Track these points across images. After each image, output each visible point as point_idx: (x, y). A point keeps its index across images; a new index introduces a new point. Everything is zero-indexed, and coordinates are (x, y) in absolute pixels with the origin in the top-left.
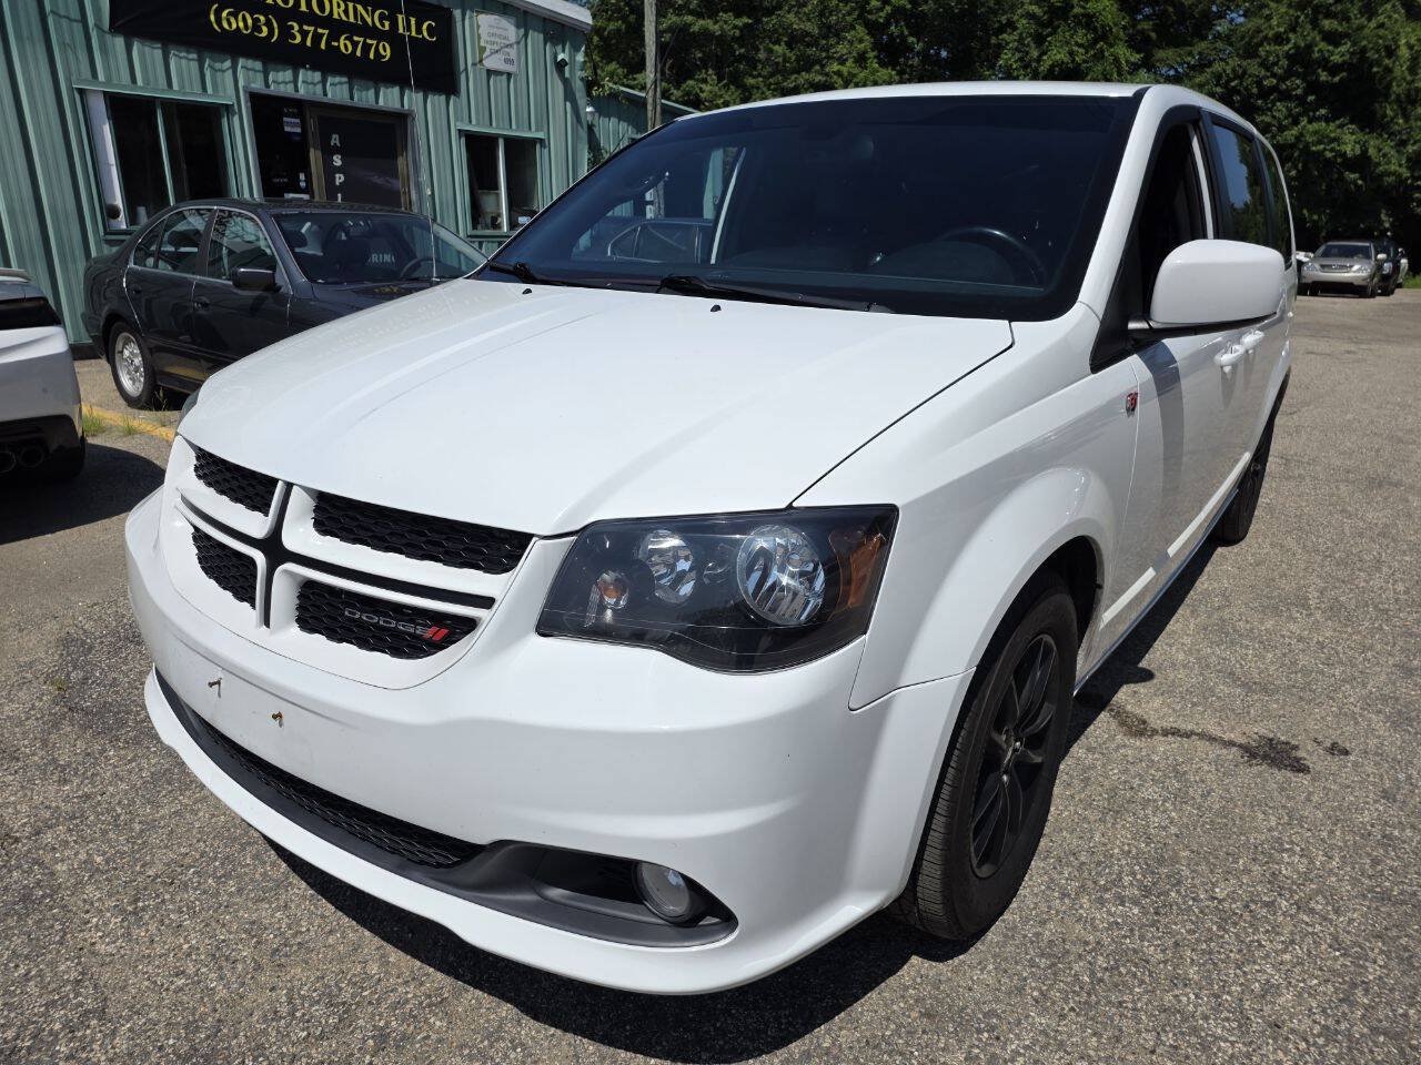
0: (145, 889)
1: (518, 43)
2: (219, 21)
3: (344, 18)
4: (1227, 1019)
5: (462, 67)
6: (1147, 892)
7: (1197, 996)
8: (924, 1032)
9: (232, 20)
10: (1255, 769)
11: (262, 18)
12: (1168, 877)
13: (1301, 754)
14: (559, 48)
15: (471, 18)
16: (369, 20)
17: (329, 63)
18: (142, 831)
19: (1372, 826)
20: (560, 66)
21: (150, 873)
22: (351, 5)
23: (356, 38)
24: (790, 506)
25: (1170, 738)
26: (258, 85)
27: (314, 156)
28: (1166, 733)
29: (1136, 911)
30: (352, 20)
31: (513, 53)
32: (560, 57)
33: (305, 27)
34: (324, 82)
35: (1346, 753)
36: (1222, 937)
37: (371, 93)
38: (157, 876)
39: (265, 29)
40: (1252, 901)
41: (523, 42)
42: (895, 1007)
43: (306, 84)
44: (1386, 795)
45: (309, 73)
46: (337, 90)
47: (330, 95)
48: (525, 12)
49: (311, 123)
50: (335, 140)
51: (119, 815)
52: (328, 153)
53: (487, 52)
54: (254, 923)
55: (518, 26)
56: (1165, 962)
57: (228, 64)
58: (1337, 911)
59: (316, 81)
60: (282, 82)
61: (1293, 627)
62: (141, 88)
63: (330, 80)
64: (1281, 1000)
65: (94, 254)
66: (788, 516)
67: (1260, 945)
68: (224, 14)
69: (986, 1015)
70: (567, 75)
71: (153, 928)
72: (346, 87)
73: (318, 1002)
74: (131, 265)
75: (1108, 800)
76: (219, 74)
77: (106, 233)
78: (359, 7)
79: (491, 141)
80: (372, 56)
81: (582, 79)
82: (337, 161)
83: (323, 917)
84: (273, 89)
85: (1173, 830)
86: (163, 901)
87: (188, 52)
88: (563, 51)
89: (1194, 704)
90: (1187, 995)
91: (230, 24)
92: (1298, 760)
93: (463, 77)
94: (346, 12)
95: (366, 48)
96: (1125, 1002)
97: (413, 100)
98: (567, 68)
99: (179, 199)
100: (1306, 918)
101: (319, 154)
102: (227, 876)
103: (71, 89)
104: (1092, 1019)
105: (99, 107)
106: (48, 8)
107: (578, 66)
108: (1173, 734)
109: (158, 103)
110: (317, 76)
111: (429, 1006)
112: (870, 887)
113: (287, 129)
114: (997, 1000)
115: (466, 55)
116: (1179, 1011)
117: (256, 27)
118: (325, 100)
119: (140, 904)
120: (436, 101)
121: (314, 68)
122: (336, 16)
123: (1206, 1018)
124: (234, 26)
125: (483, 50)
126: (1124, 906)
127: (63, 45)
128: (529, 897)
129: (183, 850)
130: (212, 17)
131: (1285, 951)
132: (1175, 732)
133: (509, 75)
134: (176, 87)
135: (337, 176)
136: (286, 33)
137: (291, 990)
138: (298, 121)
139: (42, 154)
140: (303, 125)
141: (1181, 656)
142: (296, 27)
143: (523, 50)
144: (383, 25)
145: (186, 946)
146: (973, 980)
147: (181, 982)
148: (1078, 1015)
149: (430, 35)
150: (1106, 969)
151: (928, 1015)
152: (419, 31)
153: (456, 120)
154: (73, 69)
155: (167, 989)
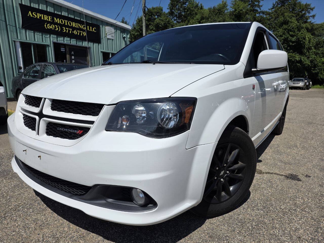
0: (8, 211)
1: (115, 33)
2: (47, 26)
3: (75, 27)
4: (287, 236)
5: (102, 38)
6: (264, 208)
7: (279, 231)
8: (209, 241)
9: (50, 26)
10: (288, 181)
11: (57, 26)
12: (269, 204)
13: (299, 177)
14: (124, 34)
15: (104, 27)
16: (81, 27)
17: (72, 36)
18: (9, 198)
19: (318, 192)
20: (124, 38)
21: (10, 208)
22: (77, 24)
23: (78, 31)
24: (170, 97)
25: (267, 174)
26: (55, 41)
27: (68, 56)
28: (266, 173)
29: (262, 212)
30: (77, 27)
31: (113, 35)
32: (124, 36)
33: (66, 28)
34: (70, 40)
35: (310, 177)
36: (284, 217)
37: (81, 43)
38: (12, 208)
39: (57, 29)
40: (291, 209)
41: (116, 33)
42: (202, 235)
43: (66, 41)
44: (320, 185)
45: (67, 38)
46: (73, 42)
47: (72, 43)
48: (116, 26)
49: (67, 50)
50: (73, 53)
51: (4, 195)
52: (71, 55)
53: (108, 35)
54: (36, 219)
55: (115, 29)
56: (270, 223)
57: (48, 36)
58: (312, 211)
59: (69, 40)
60: (61, 40)
61: (295, 151)
62: (28, 41)
63: (72, 40)
64: (300, 232)
65: (15, 76)
67: (293, 219)
68: (48, 25)
69: (225, 237)
70: (126, 40)
71: (9, 221)
72: (75, 41)
73: (50, 237)
74: (23, 77)
75: (253, 187)
76: (46, 38)
77: (18, 73)
78: (79, 24)
79: (108, 54)
80: (81, 35)
81: (129, 41)
82: (73, 57)
83: (54, 217)
84: (59, 42)
85: (270, 194)
86: (12, 214)
87: (39, 33)
88: (125, 35)
89: (273, 167)
90: (276, 231)
91: (49, 27)
92: (298, 178)
93: (102, 40)
94: (76, 25)
95: (80, 33)
96: (260, 233)
97: (90, 45)
98: (125, 38)
99: (35, 62)
100: (304, 213)
101: (69, 56)
102: (30, 208)
103: (12, 41)
104: (253, 237)
105: (18, 45)
106: (8, 24)
107: (128, 38)
108: (268, 173)
109: (32, 44)
110: (69, 39)
111: (80, 238)
113: (62, 50)
114: (228, 233)
115: (103, 35)
116: (274, 235)
117: (55, 28)
118: (71, 44)
119: (6, 215)
120: (96, 45)
121: (68, 37)
122: (73, 26)
123: (281, 236)
124: (50, 28)
125: (106, 34)
126: (259, 211)
127: (11, 31)
129: (19, 202)
130: (45, 26)
131: (300, 220)
132: (269, 173)
133: (112, 40)
134: (36, 40)
135: (73, 61)
136: (62, 29)
137: (44, 235)
138: (64, 49)
139: (5, 55)
140: (65, 50)
141: (269, 157)
142: (64, 28)
143: (116, 34)
144: (84, 28)
145: (17, 225)
146: (222, 228)
147: (14, 233)
148: (249, 236)
149: (95, 30)
150: (255, 225)
151: (211, 237)
152: (92, 30)
153: (100, 49)
154: (13, 36)
155: (10, 235)
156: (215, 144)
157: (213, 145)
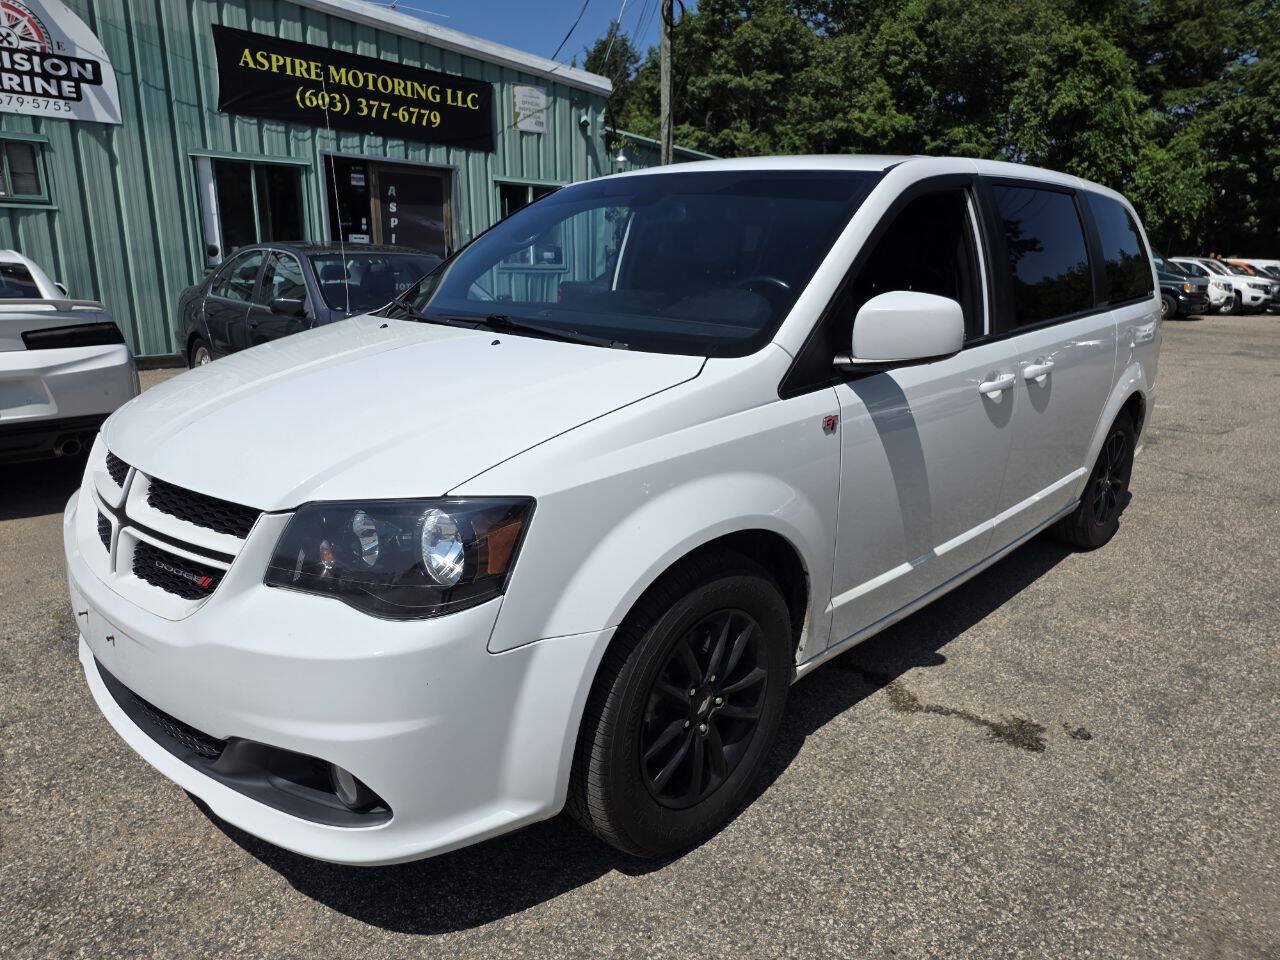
0: (62, 771)
1: (548, 108)
2: (303, 99)
3: (403, 94)
4: (852, 942)
5: (499, 129)
6: (838, 836)
7: (835, 922)
8: (592, 927)
9: (314, 99)
10: (993, 746)
11: (337, 97)
12: (864, 826)
13: (1045, 736)
14: (583, 111)
15: (508, 90)
16: (423, 95)
17: (388, 129)
18: (76, 729)
19: (1076, 800)
20: (583, 126)
21: (70, 760)
22: (409, 83)
23: (412, 109)
24: (445, 495)
25: (931, 714)
26: (331, 149)
27: (375, 205)
28: (929, 709)
29: (820, 851)
30: (409, 95)
31: (543, 117)
32: (583, 119)
33: (372, 102)
34: (384, 145)
35: (1088, 737)
36: (885, 878)
37: (423, 152)
38: (73, 763)
39: (339, 105)
40: (929, 853)
41: (552, 109)
42: (578, 906)
43: (369, 147)
44: (1106, 777)
45: (373, 138)
46: (394, 151)
47: (389, 155)
48: (554, 83)
49: (373, 179)
50: (392, 191)
51: (65, 718)
52: (385, 200)
53: (521, 116)
54: (126, 802)
55: (548, 95)
56: (823, 893)
57: (308, 134)
58: (1000, 868)
59: (378, 144)
60: (352, 146)
61: (1103, 627)
62: (240, 154)
63: (390, 143)
64: (907, 933)
65: (196, 283)
66: (443, 502)
67: (915, 888)
68: (308, 94)
69: (649, 919)
70: (589, 133)
71: (55, 800)
72: (402, 148)
73: (147, 862)
74: (210, 294)
75: (845, 761)
76: (301, 142)
77: (206, 268)
78: (416, 84)
79: (522, 189)
80: (424, 123)
81: (602, 137)
82: (393, 208)
83: (177, 802)
84: (344, 152)
85: (891, 789)
86: (70, 782)
87: (278, 125)
88: (587, 114)
89: (969, 687)
90: (827, 921)
91: (312, 102)
92: (1038, 740)
93: (500, 137)
94: (405, 89)
95: (420, 117)
96: (771, 920)
97: (457, 157)
98: (589, 128)
99: (265, 239)
100: (968, 870)
101: (378, 202)
102: (121, 767)
103: (185, 155)
104: (736, 931)
105: (206, 169)
106: (173, 98)
107: (599, 126)
108: (935, 711)
109: (252, 166)
110: (379, 140)
111: (224, 872)
112: (524, 798)
113: (354, 183)
114: (664, 909)
115: (502, 120)
116: (813, 932)
117: (332, 104)
118: (384, 159)
119: (54, 782)
120: (477, 157)
121: (377, 134)
122: (396, 92)
123: (833, 939)
124: (315, 103)
125: (517, 115)
126: (811, 846)
127: (183, 123)
128: (262, 784)
129: (99, 746)
130: (298, 97)
131: (934, 895)
132: (939, 710)
133: (539, 135)
134: (266, 152)
135: (392, 220)
136: (356, 107)
137: (132, 852)
138: (362, 176)
139: (162, 207)
140: (367, 180)
141: (981, 646)
142: (364, 102)
143: (551, 115)
144: (435, 98)
145: (73, 814)
146: (652, 892)
147: (57, 839)
148: (726, 926)
149: (474, 104)
150: (769, 894)
151: (602, 915)
152: (464, 101)
153: (494, 172)
154: (187, 140)
155: (47, 843)
156: (602, 637)
157: (596, 637)
